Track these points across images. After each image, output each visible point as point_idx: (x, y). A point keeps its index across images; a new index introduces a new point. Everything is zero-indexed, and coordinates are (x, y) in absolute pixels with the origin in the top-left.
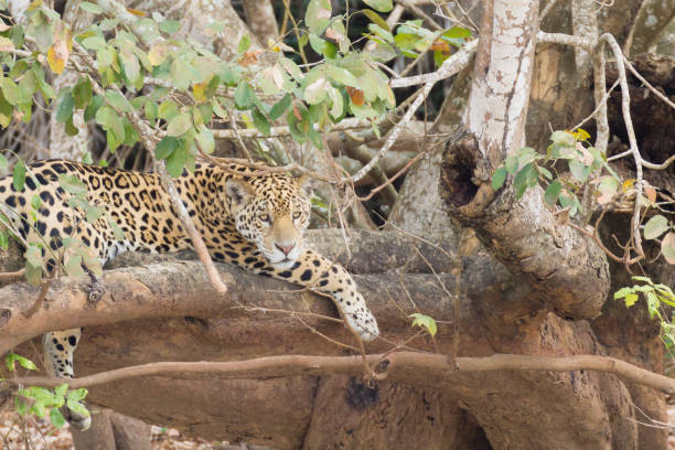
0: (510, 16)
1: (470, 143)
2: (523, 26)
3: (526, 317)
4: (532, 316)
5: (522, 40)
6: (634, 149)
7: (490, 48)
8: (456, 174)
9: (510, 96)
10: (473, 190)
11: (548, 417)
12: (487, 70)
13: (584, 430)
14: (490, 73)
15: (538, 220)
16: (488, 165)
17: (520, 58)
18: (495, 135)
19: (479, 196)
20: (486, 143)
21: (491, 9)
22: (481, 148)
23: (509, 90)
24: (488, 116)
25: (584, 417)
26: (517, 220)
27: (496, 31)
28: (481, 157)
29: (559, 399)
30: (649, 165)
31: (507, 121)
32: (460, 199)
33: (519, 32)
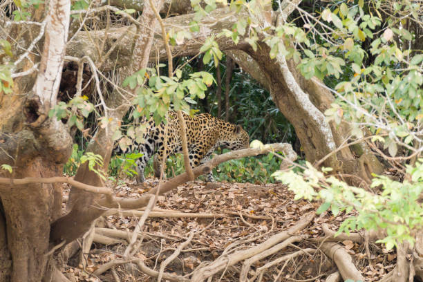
0: (56, 51)
1: (37, 99)
2: (60, 55)
3: (30, 160)
4: (32, 159)
5: (60, 60)
6: (103, 103)
7: (46, 62)
8: (29, 110)
9: (54, 81)
10: (36, 117)
11: (31, 197)
12: (45, 71)
13: (42, 201)
14: (46, 72)
15: (57, 128)
16: (44, 108)
17: (59, 67)
18: (47, 96)
19: (40, 119)
20: (44, 99)
21: (48, 48)
22: (41, 101)
23: (53, 79)
24: (45, 89)
25: (43, 196)
26: (51, 128)
27: (50, 56)
28: (41, 104)
29: (36, 190)
30: (109, 109)
31: (52, 91)
32: (31, 120)
33: (60, 56)
